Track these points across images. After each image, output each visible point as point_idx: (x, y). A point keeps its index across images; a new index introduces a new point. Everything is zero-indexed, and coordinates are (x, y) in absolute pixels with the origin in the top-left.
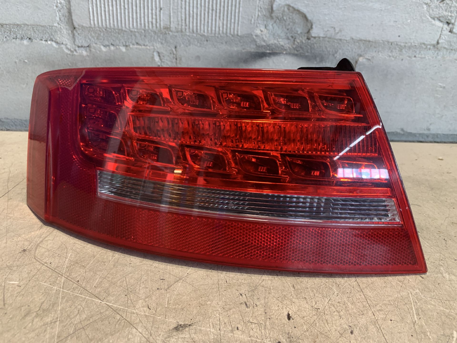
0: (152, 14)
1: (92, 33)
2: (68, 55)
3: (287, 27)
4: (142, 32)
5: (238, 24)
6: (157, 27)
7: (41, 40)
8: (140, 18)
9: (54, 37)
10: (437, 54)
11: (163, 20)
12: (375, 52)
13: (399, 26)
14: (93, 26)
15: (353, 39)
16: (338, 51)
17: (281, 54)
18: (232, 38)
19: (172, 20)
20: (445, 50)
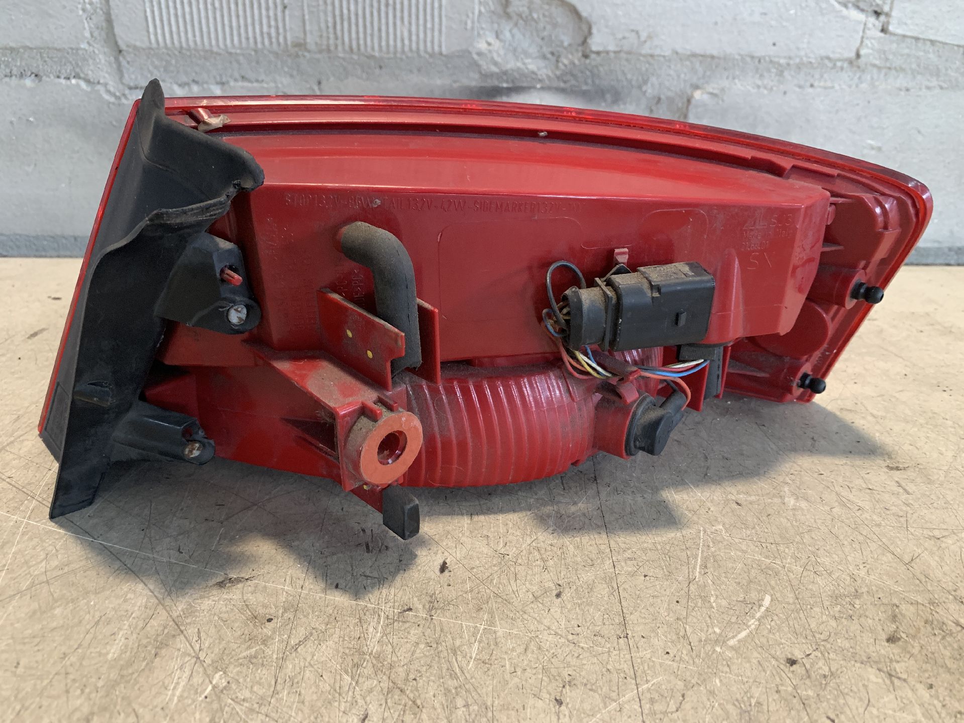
0: (268, 17)
1: (154, 60)
2: (111, 105)
3: (542, 35)
4: (250, 55)
5: (440, 31)
6: (279, 44)
7: (58, 77)
8: (246, 26)
9: (81, 70)
10: (860, 78)
11: (291, 29)
12: (727, 78)
13: (773, 23)
14: (154, 45)
15: (677, 53)
16: (648, 79)
17: (532, 90)
18: (431, 60)
19: (308, 28)
20: (875, 71)
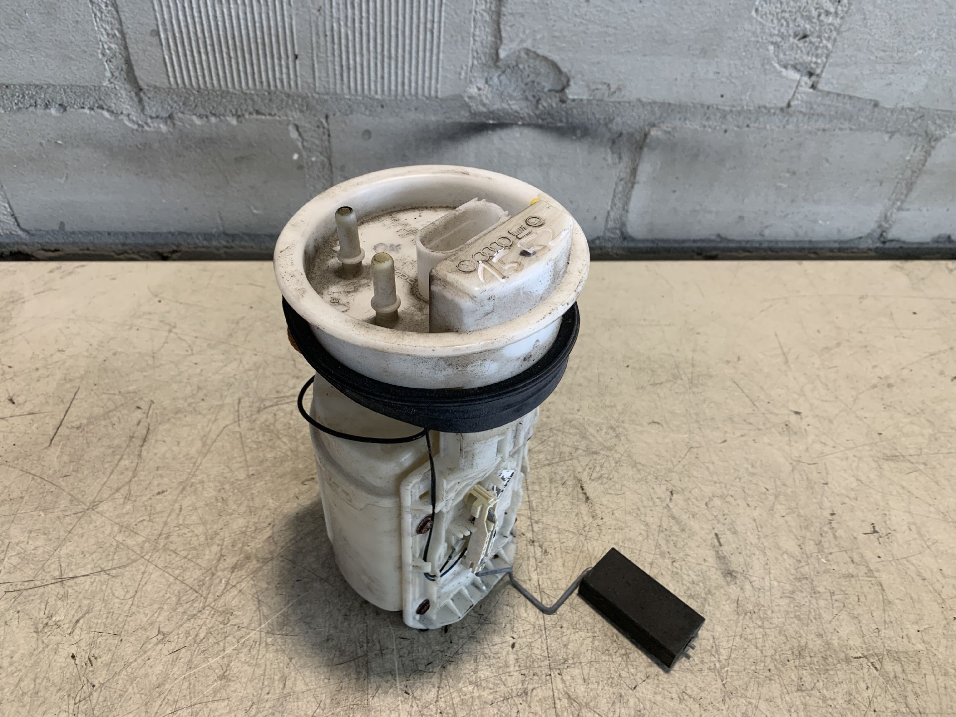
0: (280, 65)
1: (174, 96)
3: (526, 81)
4: (264, 95)
5: (437, 79)
6: (290, 87)
7: (83, 108)
9: (104, 102)
10: (787, 121)
11: (302, 75)
12: (680, 119)
13: (724, 80)
15: (640, 101)
16: (614, 118)
17: (514, 126)
18: (428, 102)
19: (317, 74)
20: (801, 117)
